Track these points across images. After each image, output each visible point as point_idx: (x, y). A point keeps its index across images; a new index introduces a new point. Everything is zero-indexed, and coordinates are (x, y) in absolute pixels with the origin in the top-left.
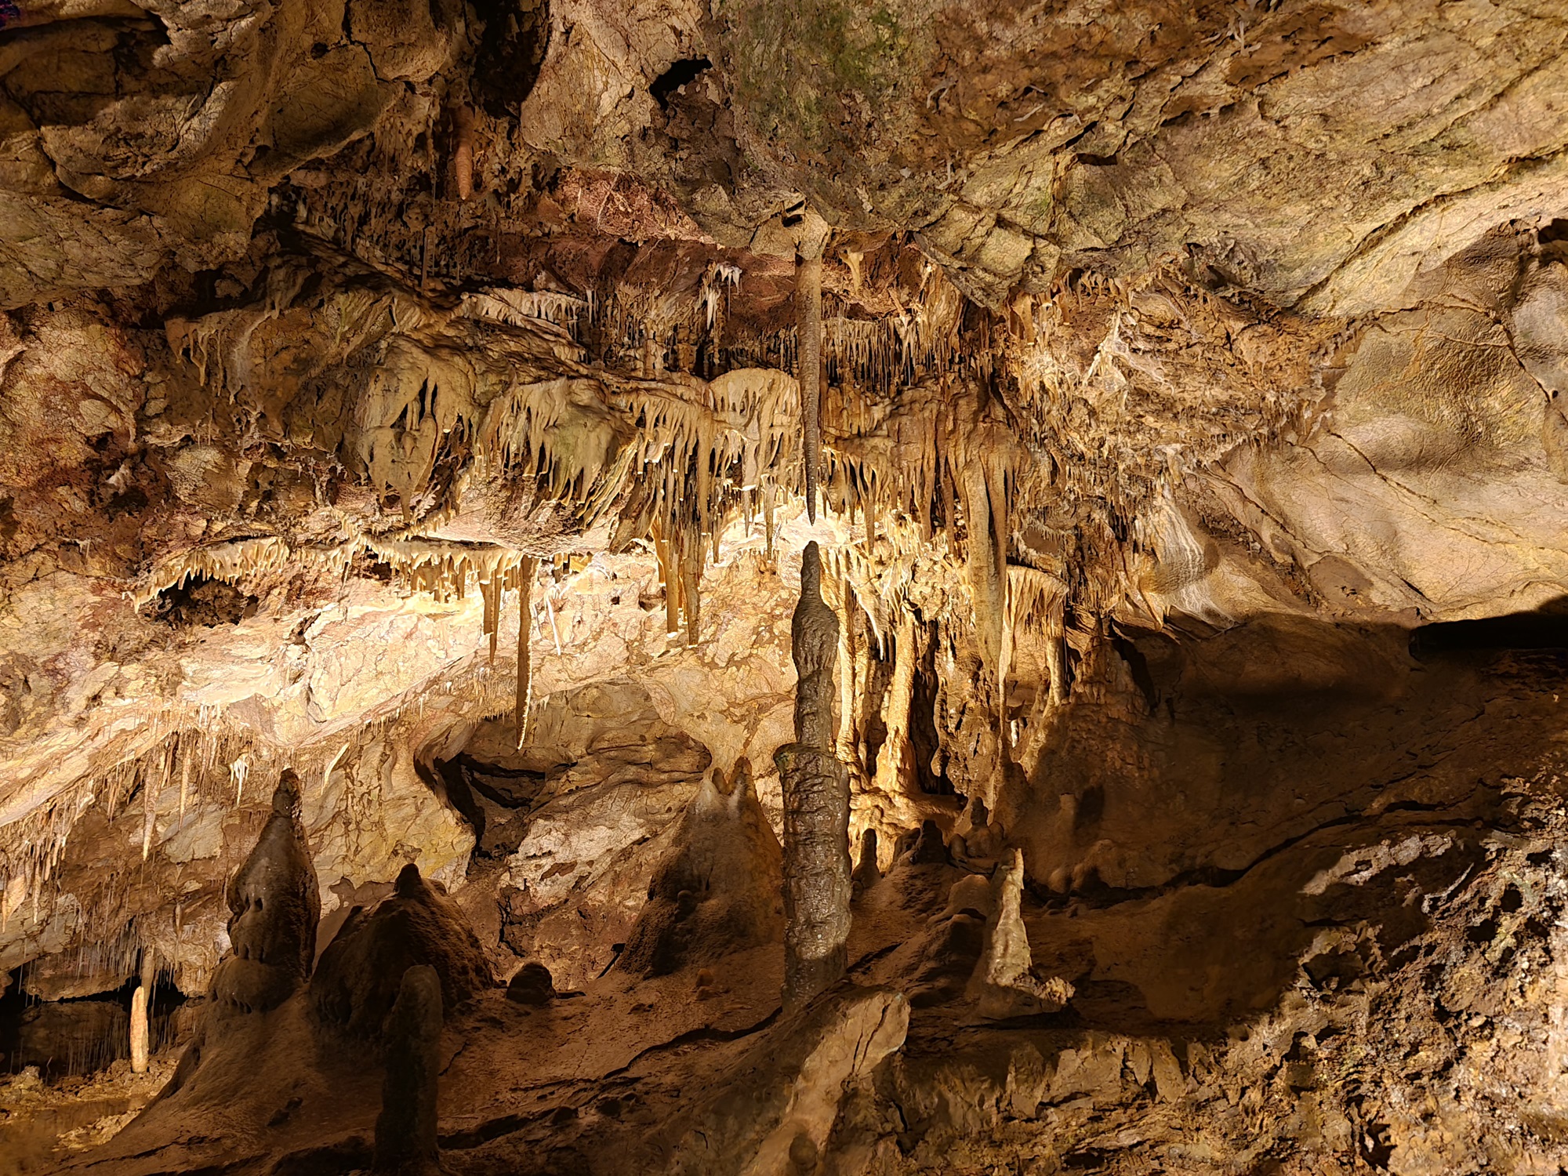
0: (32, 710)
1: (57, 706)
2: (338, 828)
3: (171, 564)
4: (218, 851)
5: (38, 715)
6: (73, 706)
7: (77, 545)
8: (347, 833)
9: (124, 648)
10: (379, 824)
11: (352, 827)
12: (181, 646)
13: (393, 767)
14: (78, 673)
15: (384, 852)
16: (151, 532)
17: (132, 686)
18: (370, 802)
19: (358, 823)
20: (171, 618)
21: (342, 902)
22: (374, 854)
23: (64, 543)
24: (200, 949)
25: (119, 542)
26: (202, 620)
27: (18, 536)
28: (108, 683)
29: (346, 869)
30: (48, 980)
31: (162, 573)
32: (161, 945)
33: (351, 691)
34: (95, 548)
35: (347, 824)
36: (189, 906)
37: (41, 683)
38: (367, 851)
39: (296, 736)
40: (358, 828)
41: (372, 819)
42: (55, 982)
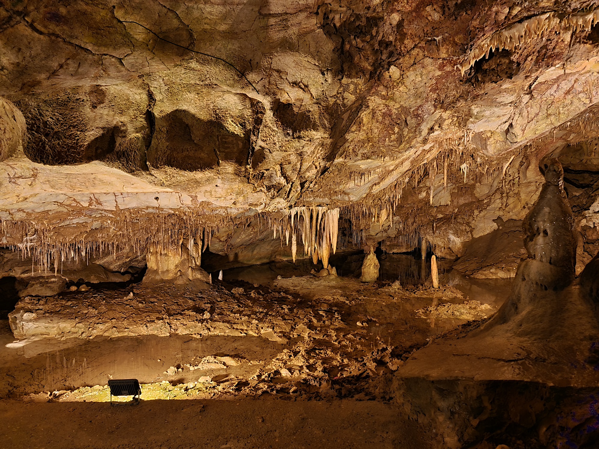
0: (407, 135)
1: (417, 133)
2: (498, 196)
3: (483, 43)
4: (449, 203)
5: (409, 138)
6: (423, 133)
7: (435, 40)
8: (502, 198)
9: (448, 101)
10: (518, 194)
11: (504, 195)
12: (475, 97)
13: (527, 168)
14: (426, 116)
15: (519, 207)
16: (475, 23)
17: (447, 122)
18: (513, 184)
19: (507, 193)
20: (473, 81)
21: (499, 227)
22: (515, 207)
23: (428, 41)
24: (443, 240)
25: (457, 33)
26: (491, 79)
27: (406, 42)
28: (436, 121)
29: (501, 213)
30: (388, 246)
31: (477, 50)
32: (428, 237)
33: (533, 125)
34: (444, 40)
35: (502, 193)
36: (438, 223)
37: (412, 122)
38: (511, 206)
39: (498, 151)
40: (507, 196)
41: (515, 192)
42: (392, 246)
